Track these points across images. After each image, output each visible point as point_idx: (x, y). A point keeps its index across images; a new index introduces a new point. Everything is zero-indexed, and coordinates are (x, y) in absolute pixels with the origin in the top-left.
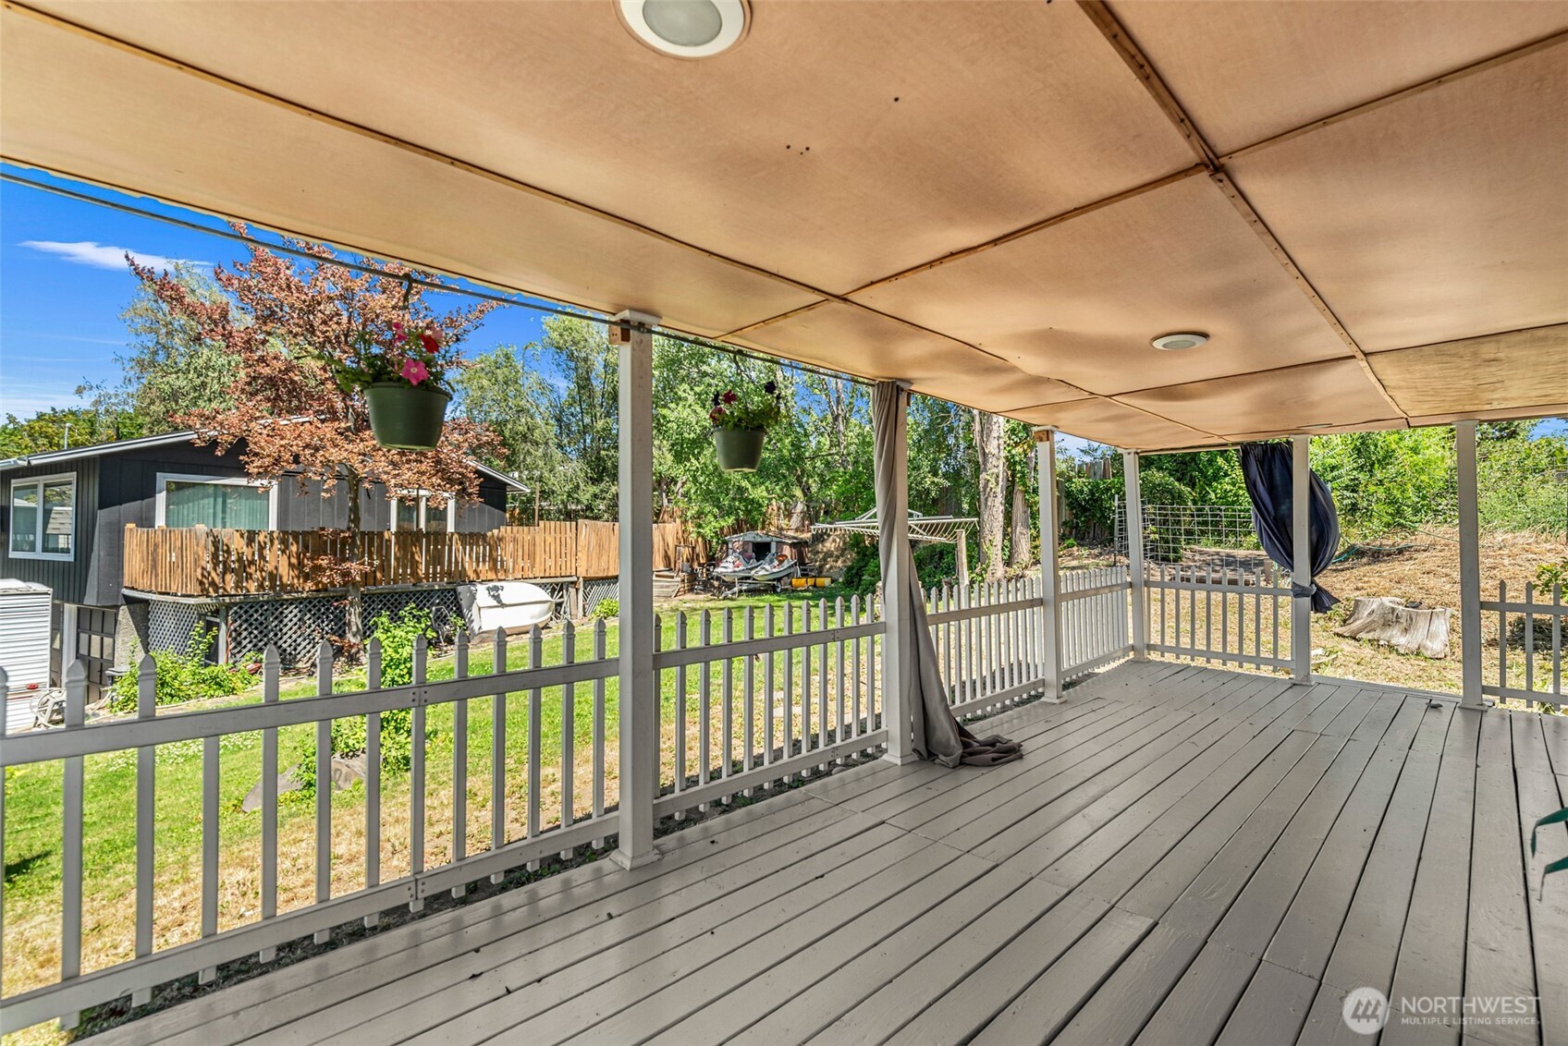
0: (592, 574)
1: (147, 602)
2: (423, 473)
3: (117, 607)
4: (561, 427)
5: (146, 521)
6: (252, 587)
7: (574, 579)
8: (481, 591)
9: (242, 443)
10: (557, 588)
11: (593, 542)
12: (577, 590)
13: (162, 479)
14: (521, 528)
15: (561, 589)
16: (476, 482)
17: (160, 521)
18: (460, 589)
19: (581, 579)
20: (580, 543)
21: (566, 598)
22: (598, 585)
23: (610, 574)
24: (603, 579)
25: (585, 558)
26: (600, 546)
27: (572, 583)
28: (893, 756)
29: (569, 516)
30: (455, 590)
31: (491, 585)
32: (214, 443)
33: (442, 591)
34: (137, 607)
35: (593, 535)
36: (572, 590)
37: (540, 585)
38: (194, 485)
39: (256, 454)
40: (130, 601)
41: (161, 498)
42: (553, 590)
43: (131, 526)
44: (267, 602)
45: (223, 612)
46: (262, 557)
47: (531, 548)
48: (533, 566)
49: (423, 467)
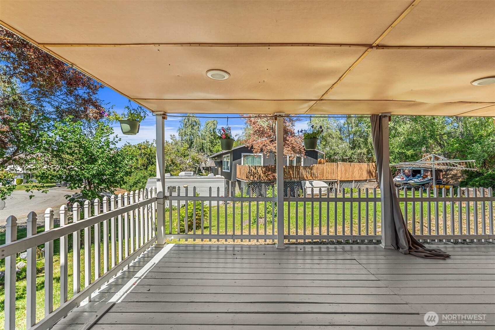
0: (343, 179)
1: (240, 181)
2: (289, 151)
3: (236, 182)
4: (341, 132)
5: (240, 164)
6: (256, 179)
7: (337, 181)
8: (307, 182)
9: (252, 147)
10: (331, 183)
11: (343, 169)
12: (338, 184)
13: (243, 154)
14: (319, 165)
15: (332, 184)
16: (304, 152)
17: (242, 164)
18: (302, 182)
19: (339, 181)
20: (338, 169)
21: (334, 187)
22: (345, 183)
23: (349, 180)
24: (347, 181)
25: (340, 174)
26: (346, 170)
27: (336, 182)
28: (382, 245)
29: (343, 160)
30: (301, 182)
31: (310, 181)
32: (248, 147)
33: (298, 182)
34: (239, 182)
35: (343, 167)
36: (336, 184)
37: (325, 182)
38: (247, 156)
39: (255, 149)
40: (238, 181)
41: (242, 158)
42: (330, 184)
43: (238, 165)
44: (259, 182)
45: (251, 184)
46: (258, 172)
47: (323, 171)
48: (323, 177)
49: (289, 149)
